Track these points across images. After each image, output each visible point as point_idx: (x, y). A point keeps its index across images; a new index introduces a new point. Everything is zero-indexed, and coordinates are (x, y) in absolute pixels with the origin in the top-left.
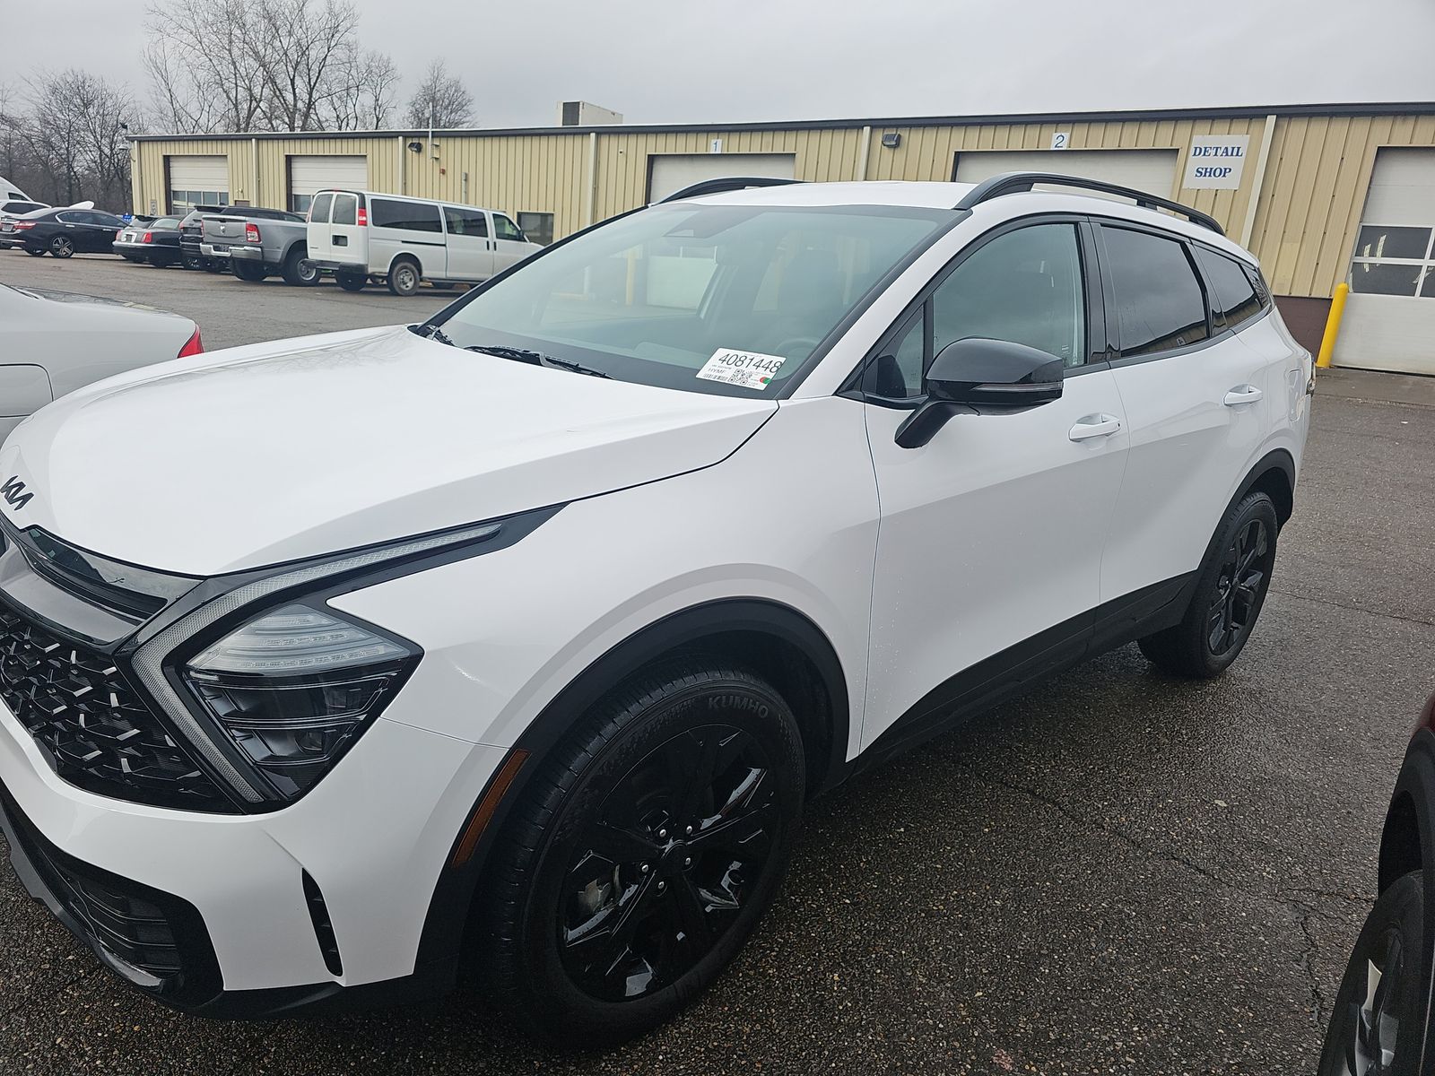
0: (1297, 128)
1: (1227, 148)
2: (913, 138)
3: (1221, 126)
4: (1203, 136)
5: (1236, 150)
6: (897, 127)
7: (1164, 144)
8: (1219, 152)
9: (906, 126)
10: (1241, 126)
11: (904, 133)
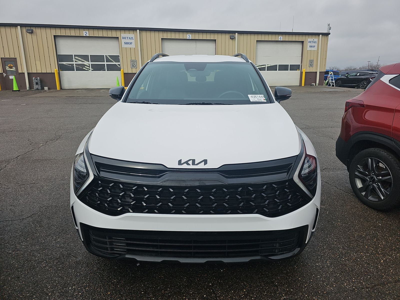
0: (144, 33)
1: (130, 37)
2: (38, 31)
3: (127, 32)
4: (123, 34)
5: (132, 38)
6: (30, 27)
7: (114, 36)
8: (128, 38)
9: (34, 27)
10: (131, 32)
11: (34, 29)
